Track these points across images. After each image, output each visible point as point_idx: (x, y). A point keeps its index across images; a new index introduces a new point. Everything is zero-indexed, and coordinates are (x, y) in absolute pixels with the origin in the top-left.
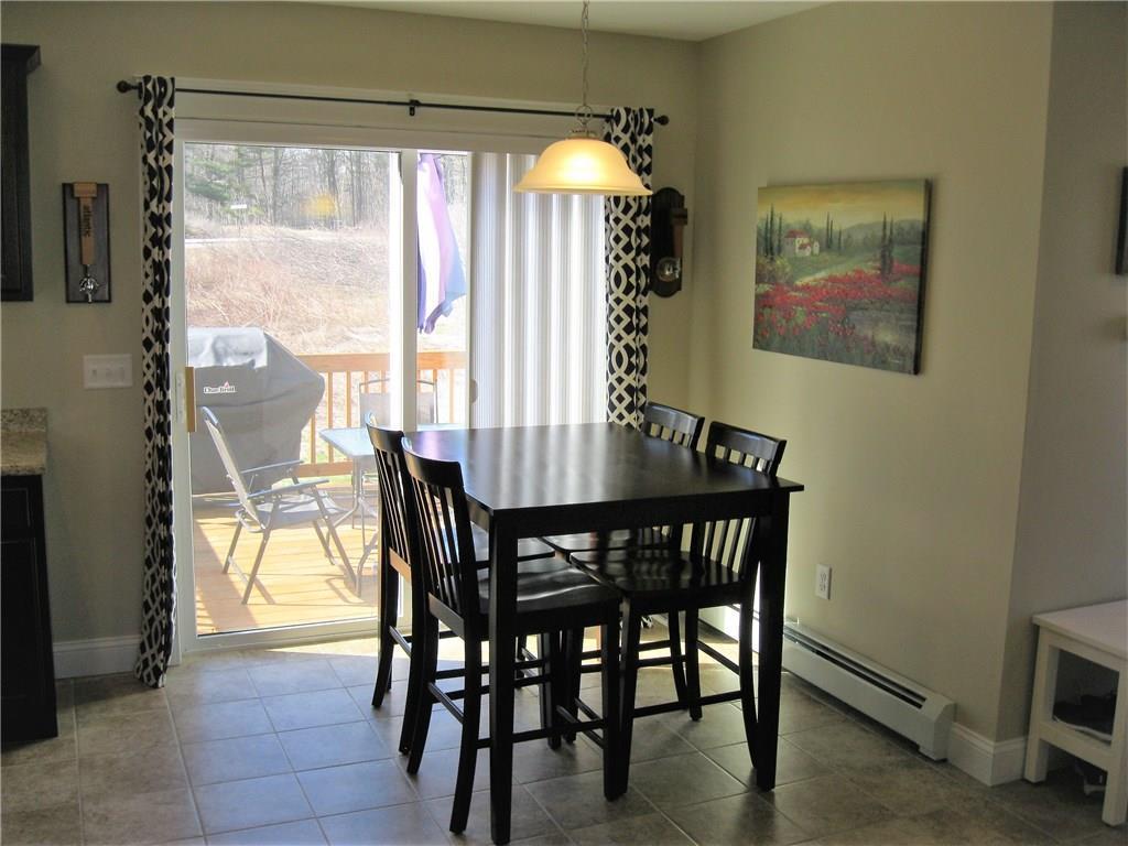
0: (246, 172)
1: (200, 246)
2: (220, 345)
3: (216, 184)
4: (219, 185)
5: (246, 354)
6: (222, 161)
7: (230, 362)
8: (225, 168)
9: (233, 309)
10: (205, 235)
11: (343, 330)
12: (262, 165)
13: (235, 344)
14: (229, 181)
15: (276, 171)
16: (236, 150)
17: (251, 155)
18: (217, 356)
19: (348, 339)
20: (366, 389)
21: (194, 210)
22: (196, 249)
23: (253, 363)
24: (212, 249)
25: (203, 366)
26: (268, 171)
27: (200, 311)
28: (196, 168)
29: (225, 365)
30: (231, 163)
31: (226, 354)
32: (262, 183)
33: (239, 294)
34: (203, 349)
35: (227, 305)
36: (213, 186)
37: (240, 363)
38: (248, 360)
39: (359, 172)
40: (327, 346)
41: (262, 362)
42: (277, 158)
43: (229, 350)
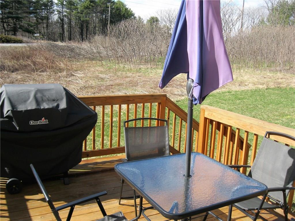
0: (39, 26)
1: (26, 45)
2: (39, 95)
3: (30, 29)
4: (31, 29)
5: (54, 100)
6: (32, 23)
7: (45, 106)
8: (33, 24)
9: (36, 65)
10: (27, 43)
11: (71, 73)
12: (43, 24)
13: (47, 94)
14: (34, 28)
15: (47, 26)
16: (36, 20)
17: (40, 21)
18: (38, 103)
19: (74, 75)
20: (128, 125)
21: (24, 36)
22: (24, 46)
23: (58, 106)
24: (30, 46)
25: (29, 108)
26: (45, 25)
27: (26, 65)
28: (25, 24)
29: (42, 108)
30: (34, 23)
31: (43, 101)
32: (43, 29)
33: (38, 60)
34: (29, 98)
35: (34, 63)
36: (29, 29)
37: (51, 106)
38: (55, 104)
39: (70, 27)
40: (67, 77)
41: (63, 105)
42: (47, 22)
43: (44, 98)
